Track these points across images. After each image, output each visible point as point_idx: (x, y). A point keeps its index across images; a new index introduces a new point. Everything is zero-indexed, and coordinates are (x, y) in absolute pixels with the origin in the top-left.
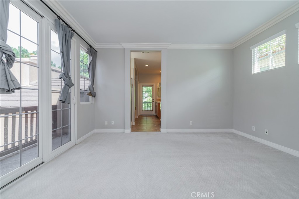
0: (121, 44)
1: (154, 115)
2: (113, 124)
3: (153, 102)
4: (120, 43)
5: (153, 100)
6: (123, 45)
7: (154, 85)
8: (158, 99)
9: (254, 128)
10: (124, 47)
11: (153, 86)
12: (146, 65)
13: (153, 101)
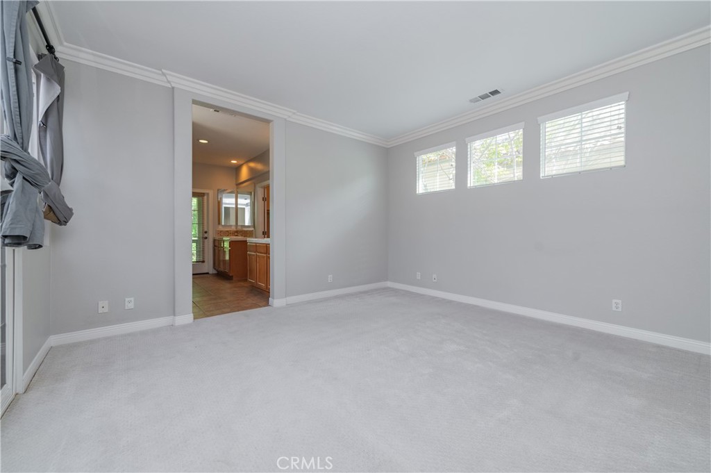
0: (164, 74)
1: (208, 273)
2: (131, 306)
3: (206, 238)
4: (164, 71)
5: (206, 232)
6: (170, 78)
7: (208, 194)
8: (221, 231)
9: (419, 276)
10: (173, 85)
11: (205, 197)
12: (201, 141)
13: (206, 235)
